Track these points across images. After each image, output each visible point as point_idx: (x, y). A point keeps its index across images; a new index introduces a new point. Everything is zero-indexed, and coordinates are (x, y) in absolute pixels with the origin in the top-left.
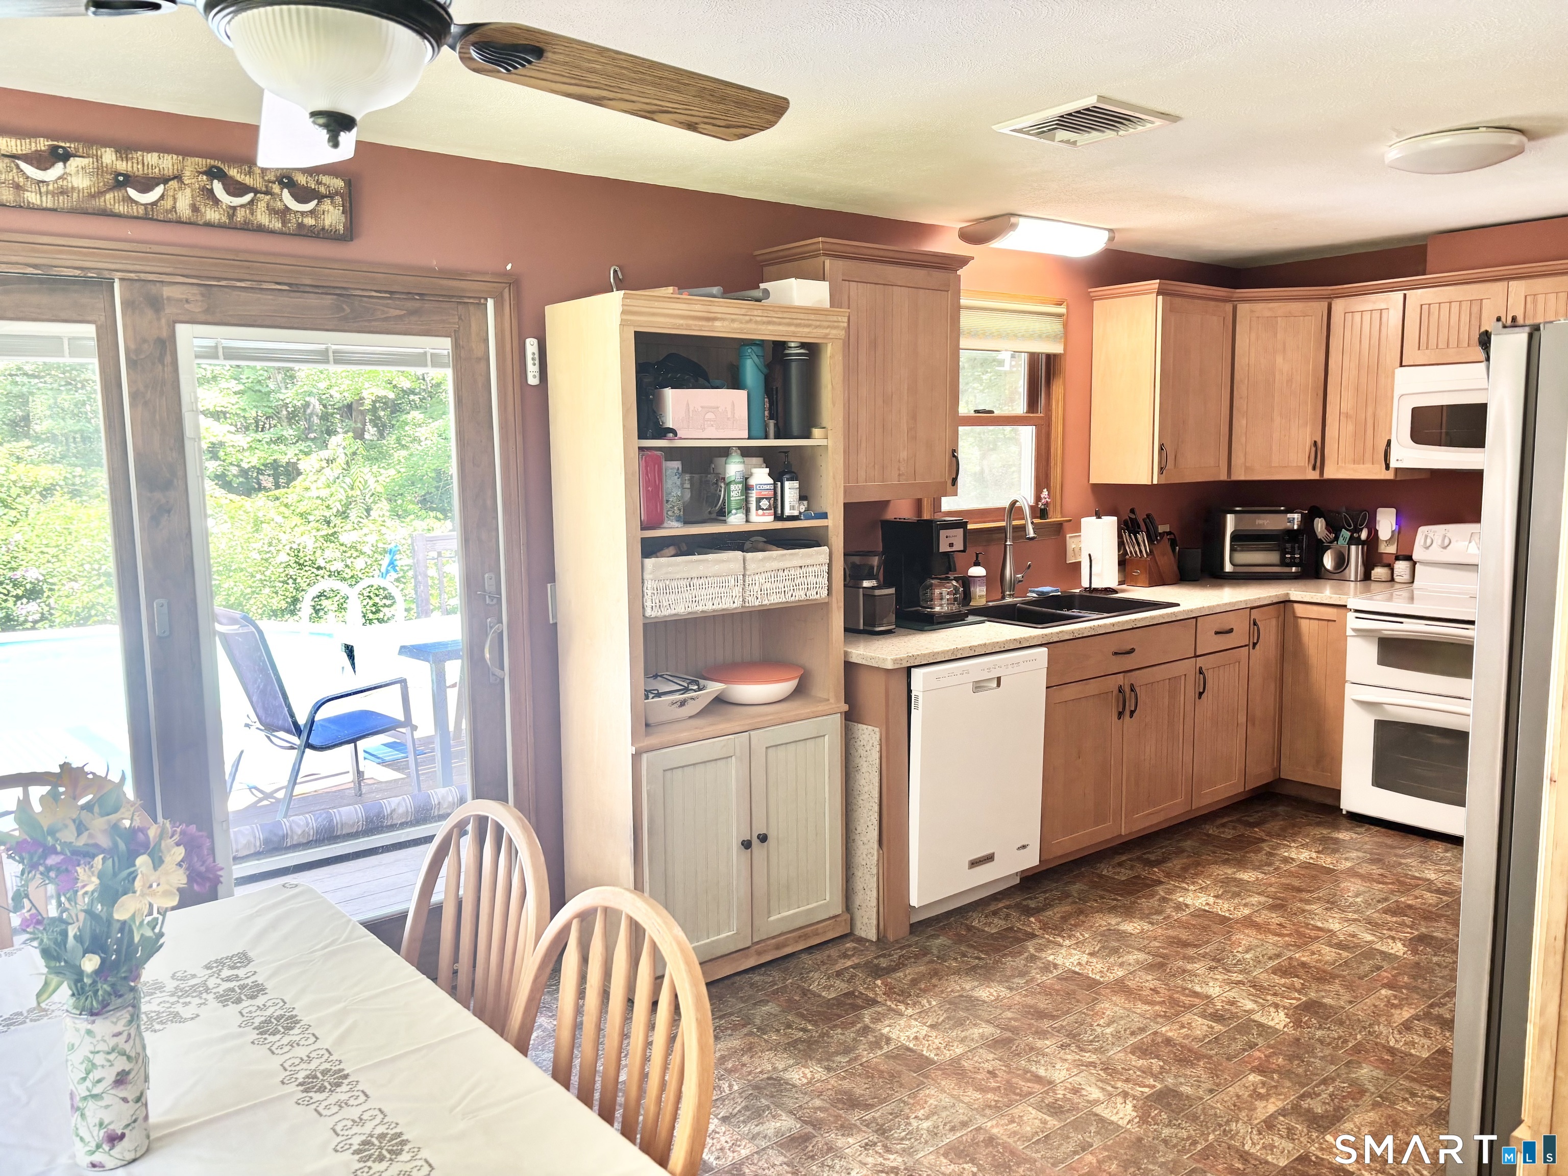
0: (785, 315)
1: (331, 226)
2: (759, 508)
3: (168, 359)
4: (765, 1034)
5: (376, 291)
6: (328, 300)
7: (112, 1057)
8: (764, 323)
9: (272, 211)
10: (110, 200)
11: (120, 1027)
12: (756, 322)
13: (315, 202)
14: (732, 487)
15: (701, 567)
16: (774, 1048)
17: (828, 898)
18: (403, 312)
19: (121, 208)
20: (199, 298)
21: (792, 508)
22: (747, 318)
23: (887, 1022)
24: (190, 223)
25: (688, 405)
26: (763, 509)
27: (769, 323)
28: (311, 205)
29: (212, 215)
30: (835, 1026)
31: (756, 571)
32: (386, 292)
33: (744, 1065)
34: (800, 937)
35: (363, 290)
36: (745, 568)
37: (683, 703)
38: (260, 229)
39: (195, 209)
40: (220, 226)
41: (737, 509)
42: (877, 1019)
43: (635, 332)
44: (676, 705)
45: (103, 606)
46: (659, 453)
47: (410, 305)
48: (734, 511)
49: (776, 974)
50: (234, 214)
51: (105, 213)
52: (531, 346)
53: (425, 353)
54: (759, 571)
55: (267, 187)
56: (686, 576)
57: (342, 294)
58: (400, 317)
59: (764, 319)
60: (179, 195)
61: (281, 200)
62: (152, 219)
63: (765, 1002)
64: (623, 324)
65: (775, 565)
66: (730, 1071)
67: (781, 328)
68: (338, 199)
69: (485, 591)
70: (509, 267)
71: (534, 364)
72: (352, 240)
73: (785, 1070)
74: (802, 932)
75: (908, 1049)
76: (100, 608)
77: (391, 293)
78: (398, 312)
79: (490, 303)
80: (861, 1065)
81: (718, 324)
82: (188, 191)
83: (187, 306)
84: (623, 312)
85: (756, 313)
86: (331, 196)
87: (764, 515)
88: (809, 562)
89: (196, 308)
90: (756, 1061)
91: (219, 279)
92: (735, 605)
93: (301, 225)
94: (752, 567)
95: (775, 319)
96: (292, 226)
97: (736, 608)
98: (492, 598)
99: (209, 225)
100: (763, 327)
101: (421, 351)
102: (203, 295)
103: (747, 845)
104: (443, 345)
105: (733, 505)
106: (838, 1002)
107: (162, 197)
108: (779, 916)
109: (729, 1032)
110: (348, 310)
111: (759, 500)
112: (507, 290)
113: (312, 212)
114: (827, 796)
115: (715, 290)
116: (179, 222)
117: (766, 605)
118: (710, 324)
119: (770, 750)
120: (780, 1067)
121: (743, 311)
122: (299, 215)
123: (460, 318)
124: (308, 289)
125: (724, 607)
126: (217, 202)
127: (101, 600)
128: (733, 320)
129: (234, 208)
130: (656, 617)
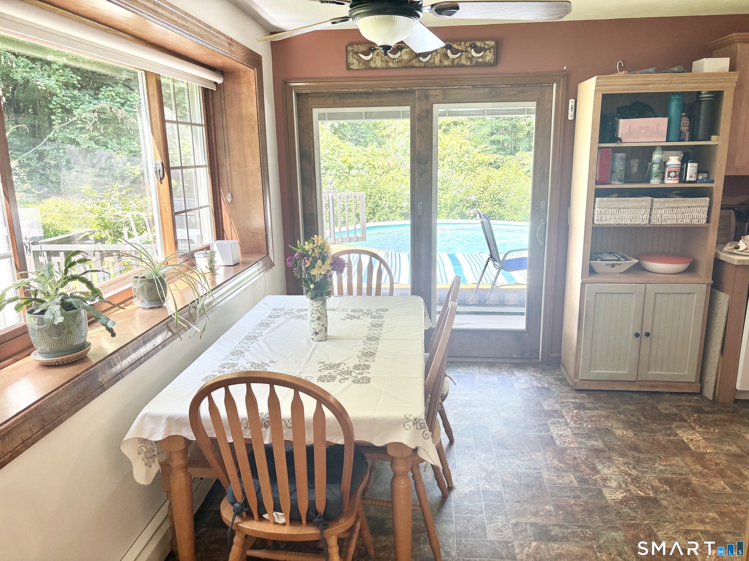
0: (694, 78)
1: (488, 61)
2: (669, 176)
3: (429, 117)
4: (619, 414)
5: (506, 85)
6: (487, 90)
7: (317, 312)
8: (680, 83)
9: (467, 58)
10: (414, 62)
11: (319, 305)
12: (675, 83)
13: (483, 52)
14: (654, 166)
15: (626, 204)
16: (618, 420)
17: (687, 373)
18: (516, 92)
19: (417, 65)
20: (441, 94)
21: (691, 177)
22: (669, 82)
23: (682, 430)
24: (439, 67)
25: (630, 127)
26: (671, 177)
27: (682, 83)
28: (481, 54)
29: (446, 63)
30: (655, 423)
31: (659, 207)
32: (509, 85)
33: (600, 421)
34: (666, 386)
35: (500, 85)
36: (652, 205)
37: (613, 266)
38: (463, 66)
39: (441, 61)
40: (449, 66)
41: (655, 176)
42: (679, 427)
43: (603, 94)
44: (609, 266)
45: (495, 213)
46: (610, 150)
47: (519, 89)
48: (653, 178)
49: (646, 397)
50: (454, 62)
51: (412, 67)
52: (571, 103)
53: (524, 109)
54: (661, 207)
55: (466, 49)
56: (616, 207)
57: (491, 87)
58: (515, 94)
59: (680, 81)
60: (436, 57)
61: (471, 53)
62: (427, 67)
63: (630, 404)
64: (596, 91)
65: (672, 205)
66: (591, 421)
67: (691, 85)
68: (492, 50)
69: (540, 208)
70: (565, 68)
71: (572, 111)
72: (496, 65)
73: (616, 428)
74: (667, 384)
75: (684, 442)
76: (494, 213)
77: (511, 85)
78: (514, 92)
79: (555, 85)
80: (653, 439)
81: (651, 86)
82: (439, 55)
83: (437, 97)
84: (596, 86)
85: (674, 79)
86: (489, 49)
87: (671, 180)
88: (694, 205)
89: (440, 98)
90: (606, 421)
91: (448, 86)
92: (644, 223)
93: (477, 62)
94: (656, 205)
95: (686, 81)
96: (474, 63)
97: (644, 224)
98: (543, 211)
99: (445, 66)
100: (680, 85)
101: (524, 108)
102: (442, 93)
103: (637, 335)
104: (532, 105)
105: (654, 175)
106: (666, 415)
107: (430, 59)
108: (655, 373)
109: (604, 409)
110: (494, 93)
111: (669, 173)
112: (562, 79)
113: (482, 56)
114: (692, 323)
115: (651, 70)
116: (435, 67)
117: (664, 224)
118: (646, 86)
119: (658, 295)
120: (615, 427)
121: (666, 79)
122: (477, 58)
123: (541, 93)
124: (479, 87)
125: (637, 223)
126: (448, 57)
127: (495, 210)
128: (660, 84)
129: (454, 59)
130: (599, 224)
